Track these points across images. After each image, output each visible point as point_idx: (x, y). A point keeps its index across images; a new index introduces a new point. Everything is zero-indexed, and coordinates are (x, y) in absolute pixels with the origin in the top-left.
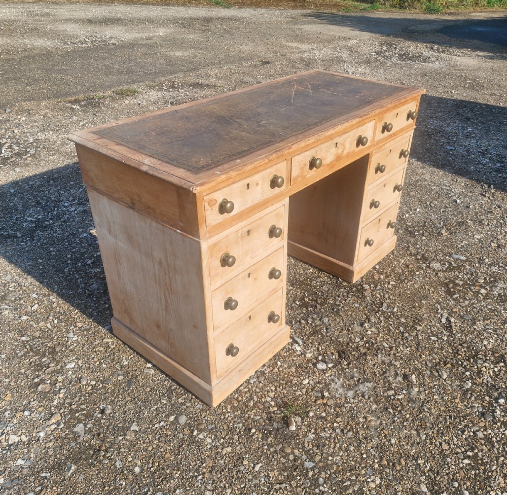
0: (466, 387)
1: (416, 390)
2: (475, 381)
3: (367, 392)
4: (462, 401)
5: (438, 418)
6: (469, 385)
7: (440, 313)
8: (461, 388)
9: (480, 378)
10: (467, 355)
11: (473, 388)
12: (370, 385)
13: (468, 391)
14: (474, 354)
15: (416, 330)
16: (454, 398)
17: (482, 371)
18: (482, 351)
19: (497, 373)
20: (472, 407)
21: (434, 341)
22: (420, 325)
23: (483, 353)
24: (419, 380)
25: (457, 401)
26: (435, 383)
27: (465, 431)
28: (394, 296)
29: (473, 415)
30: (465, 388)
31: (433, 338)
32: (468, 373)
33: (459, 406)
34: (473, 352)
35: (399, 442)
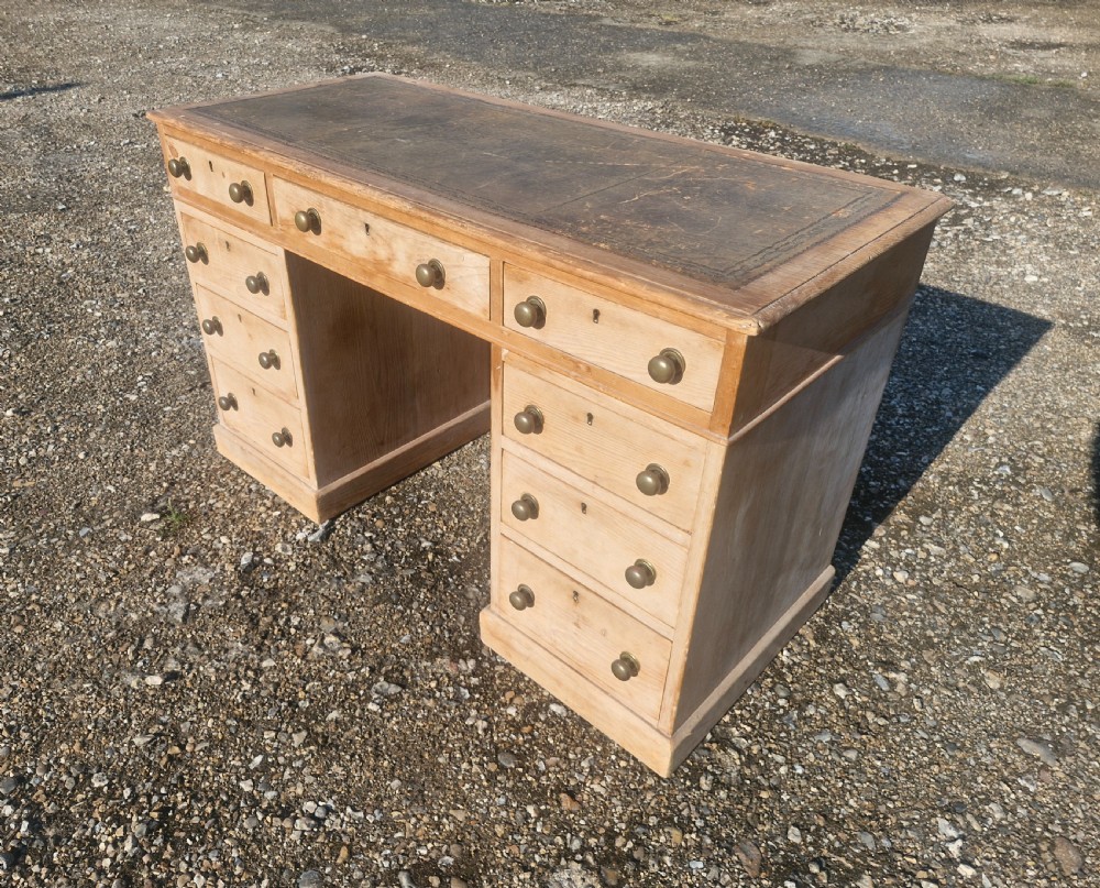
0: (96, 775)
1: (134, 684)
2: (99, 801)
3: (166, 610)
4: (72, 757)
5: (59, 699)
6: (98, 782)
7: (343, 811)
8: (100, 766)
9: (103, 815)
10: (178, 817)
11: (88, 789)
12: (179, 617)
13: (84, 773)
14: (176, 834)
15: (294, 732)
16: (83, 744)
17: (119, 826)
18: (175, 856)
19: (97, 864)
20: (47, 768)
21: (250, 761)
22: (305, 744)
23: (166, 855)
24: (153, 696)
25: (76, 747)
26: (134, 722)
27: (10, 733)
28: (425, 719)
29: (32, 760)
30: (94, 770)
31: (258, 759)
32: (127, 792)
33: (64, 746)
34: (182, 834)
35: (53, 634)
